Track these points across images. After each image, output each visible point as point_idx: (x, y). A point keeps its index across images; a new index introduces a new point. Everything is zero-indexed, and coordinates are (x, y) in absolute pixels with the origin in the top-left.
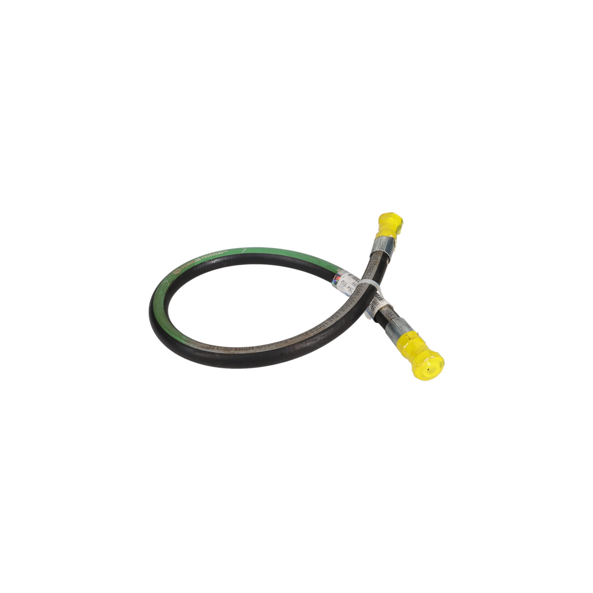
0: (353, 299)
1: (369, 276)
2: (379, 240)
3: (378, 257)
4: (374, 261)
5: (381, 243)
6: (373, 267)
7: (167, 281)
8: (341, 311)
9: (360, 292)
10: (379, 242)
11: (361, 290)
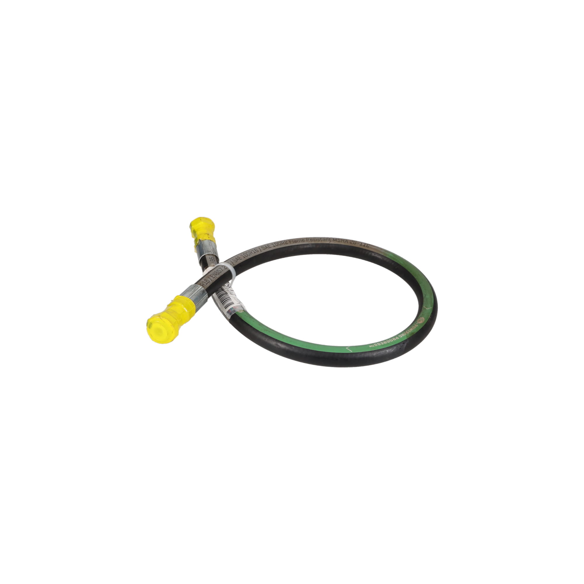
0: (244, 256)
1: (222, 268)
2: (193, 295)
3: (204, 281)
4: (209, 279)
5: (193, 290)
6: (213, 274)
7: (427, 309)
8: (257, 249)
9: (235, 259)
10: (194, 292)
11: (234, 260)
